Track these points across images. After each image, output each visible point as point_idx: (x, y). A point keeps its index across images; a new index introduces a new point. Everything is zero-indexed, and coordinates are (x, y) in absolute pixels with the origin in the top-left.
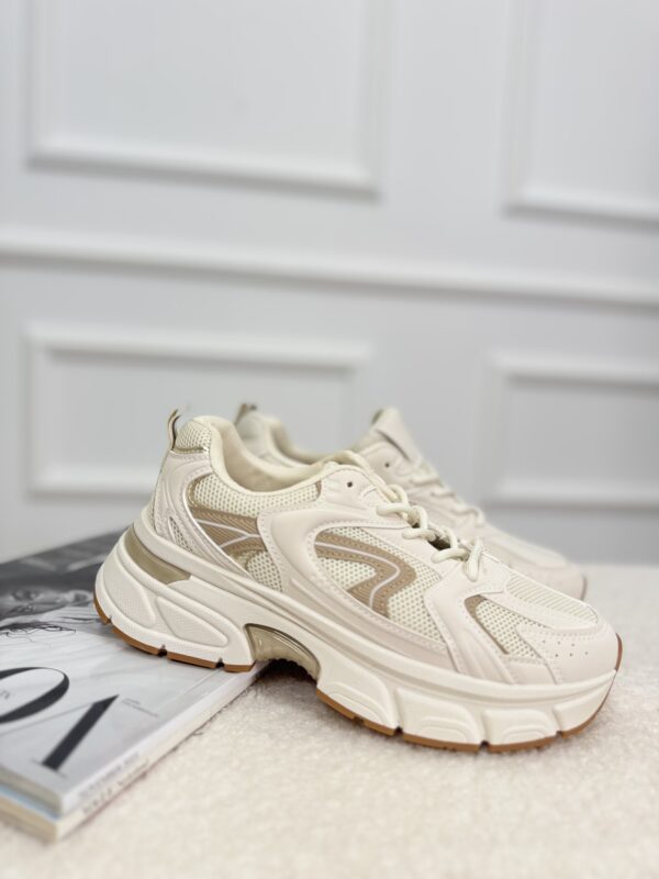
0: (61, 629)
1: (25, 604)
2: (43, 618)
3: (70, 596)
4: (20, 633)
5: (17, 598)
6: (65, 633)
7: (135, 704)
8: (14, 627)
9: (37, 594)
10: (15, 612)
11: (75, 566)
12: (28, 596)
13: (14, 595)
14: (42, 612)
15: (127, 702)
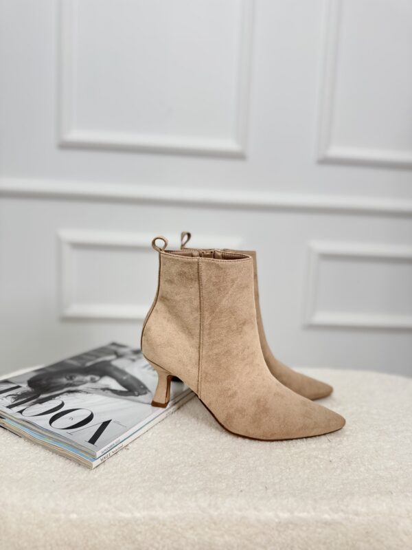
0: (87, 393)
1: (71, 382)
2: (80, 388)
3: (88, 378)
4: (71, 394)
5: (68, 379)
6: (88, 395)
7: (118, 423)
8: (69, 392)
9: (75, 377)
10: (67, 385)
11: (89, 364)
12: (71, 378)
13: (66, 377)
14: (78, 385)
15: (115, 422)
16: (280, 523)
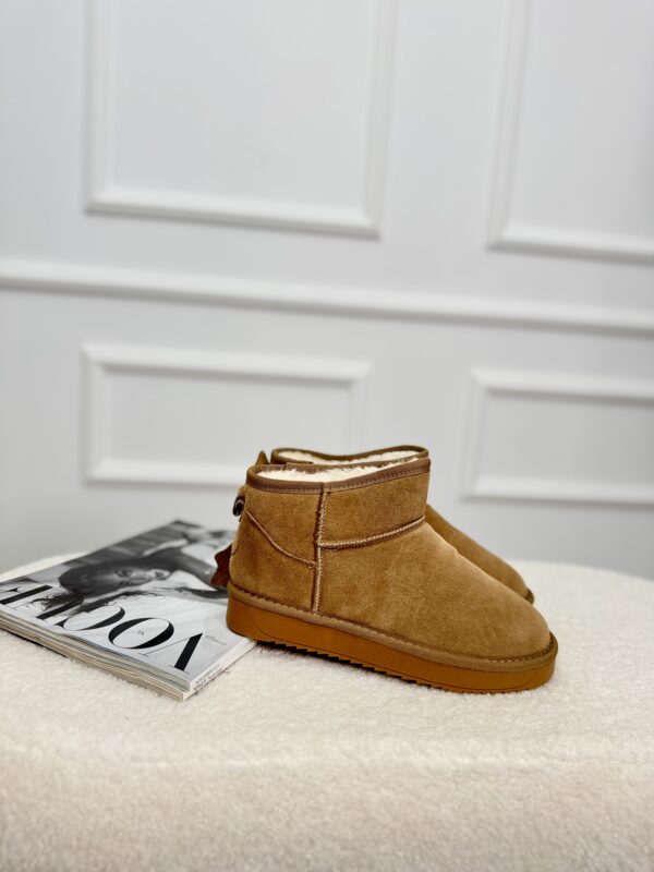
0: (156, 595)
1: (126, 579)
3: (152, 573)
4: (132, 598)
5: (121, 576)
6: (158, 598)
7: (213, 638)
8: (127, 594)
9: (131, 572)
10: (122, 585)
11: (148, 553)
12: (125, 574)
13: (116, 572)
14: (139, 584)
15: (207, 637)
16: (457, 771)
